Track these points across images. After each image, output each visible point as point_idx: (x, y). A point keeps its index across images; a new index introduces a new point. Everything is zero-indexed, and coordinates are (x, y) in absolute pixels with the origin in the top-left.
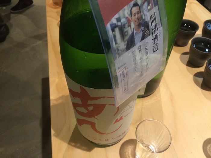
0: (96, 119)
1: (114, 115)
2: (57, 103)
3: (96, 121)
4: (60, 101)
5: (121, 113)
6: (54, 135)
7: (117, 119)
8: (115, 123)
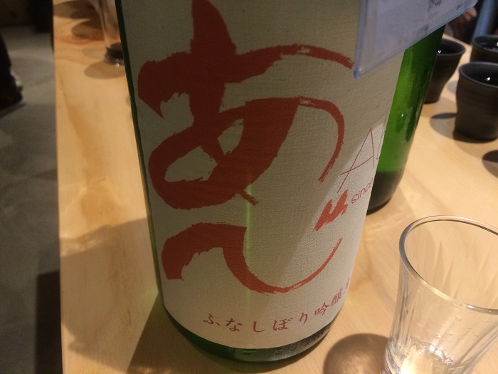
0: (249, 205)
1: (322, 179)
2: (83, 249)
3: (248, 215)
4: (92, 243)
5: (347, 167)
6: (72, 347)
7: (329, 205)
8: (318, 227)
